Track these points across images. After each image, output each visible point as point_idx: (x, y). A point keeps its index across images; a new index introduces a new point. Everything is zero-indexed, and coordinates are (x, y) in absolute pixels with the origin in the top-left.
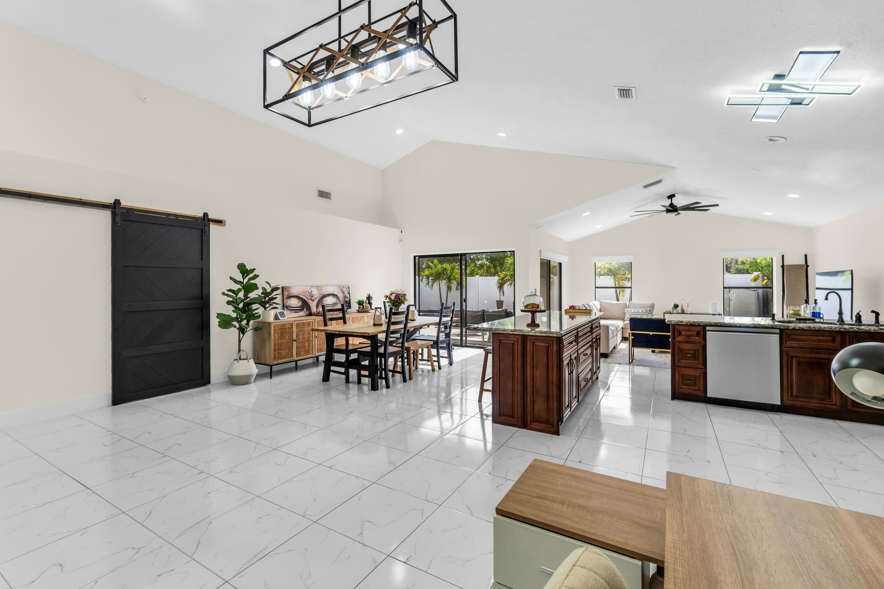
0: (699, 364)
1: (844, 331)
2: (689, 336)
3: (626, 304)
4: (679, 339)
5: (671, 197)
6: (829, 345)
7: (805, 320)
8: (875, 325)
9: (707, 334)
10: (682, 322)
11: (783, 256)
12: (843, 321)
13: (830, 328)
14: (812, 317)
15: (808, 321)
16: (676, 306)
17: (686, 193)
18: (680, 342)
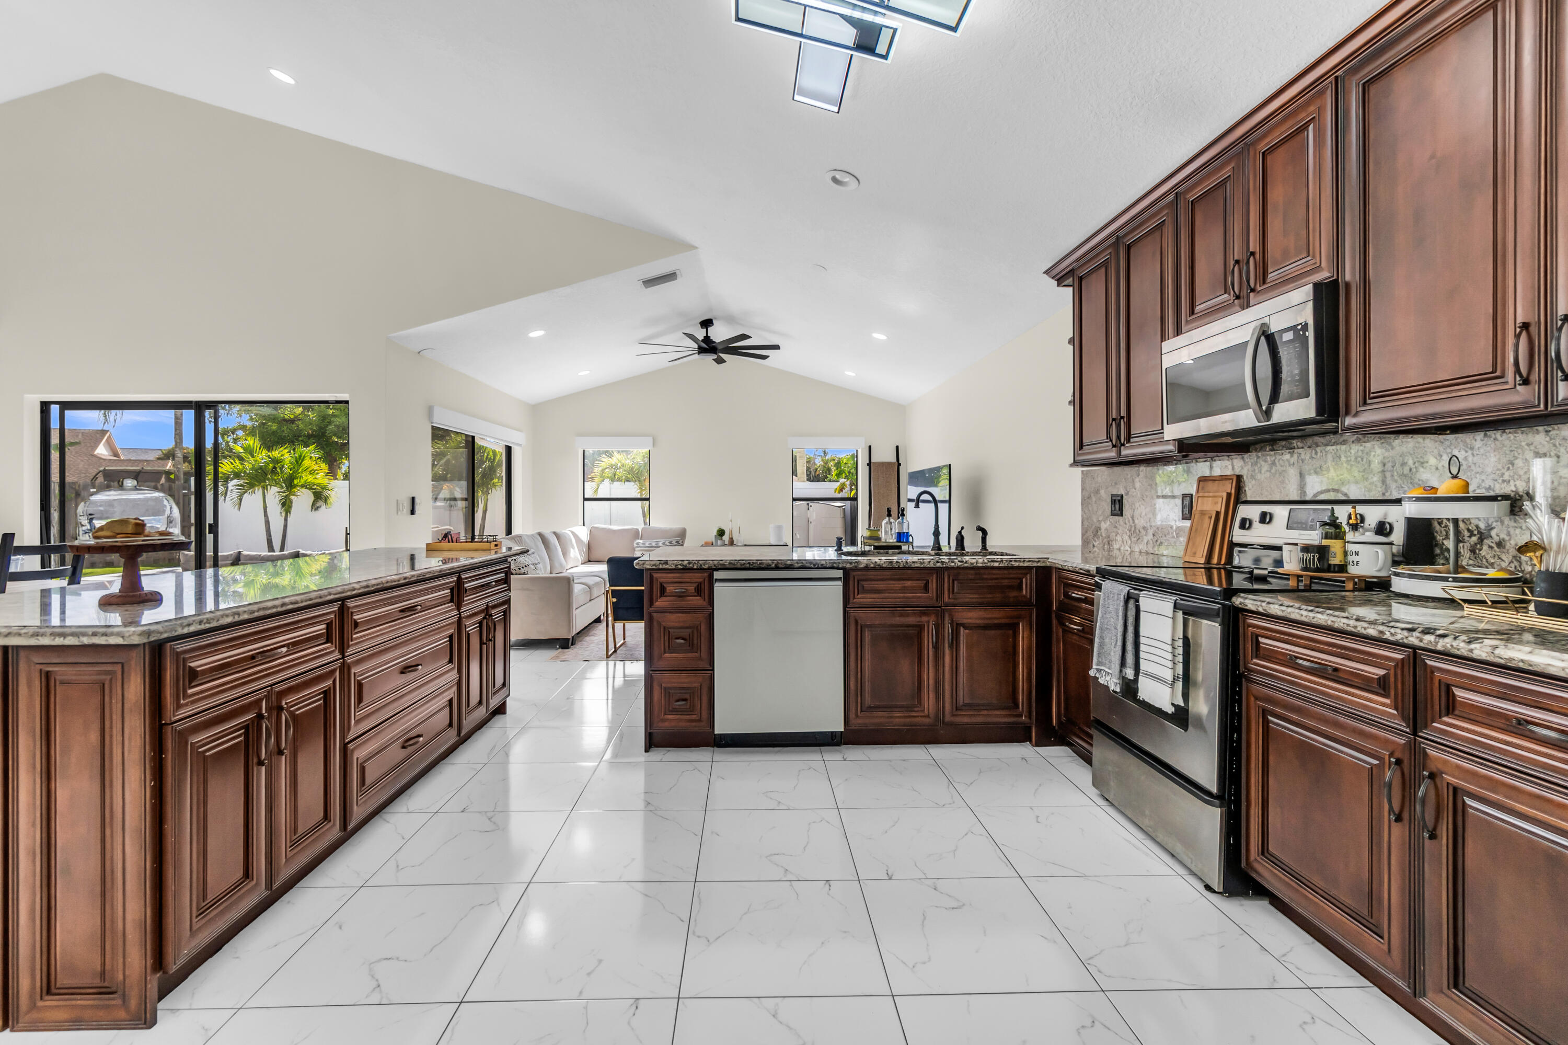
0: (700, 658)
1: (941, 567)
2: (681, 596)
3: (637, 530)
4: (660, 603)
5: (706, 323)
6: (919, 597)
7: (886, 548)
8: (981, 554)
9: (715, 589)
10: (666, 562)
11: (870, 447)
12: (939, 549)
13: (921, 563)
14: (897, 542)
15: (890, 551)
16: (721, 533)
17: (730, 319)
18: (663, 611)
